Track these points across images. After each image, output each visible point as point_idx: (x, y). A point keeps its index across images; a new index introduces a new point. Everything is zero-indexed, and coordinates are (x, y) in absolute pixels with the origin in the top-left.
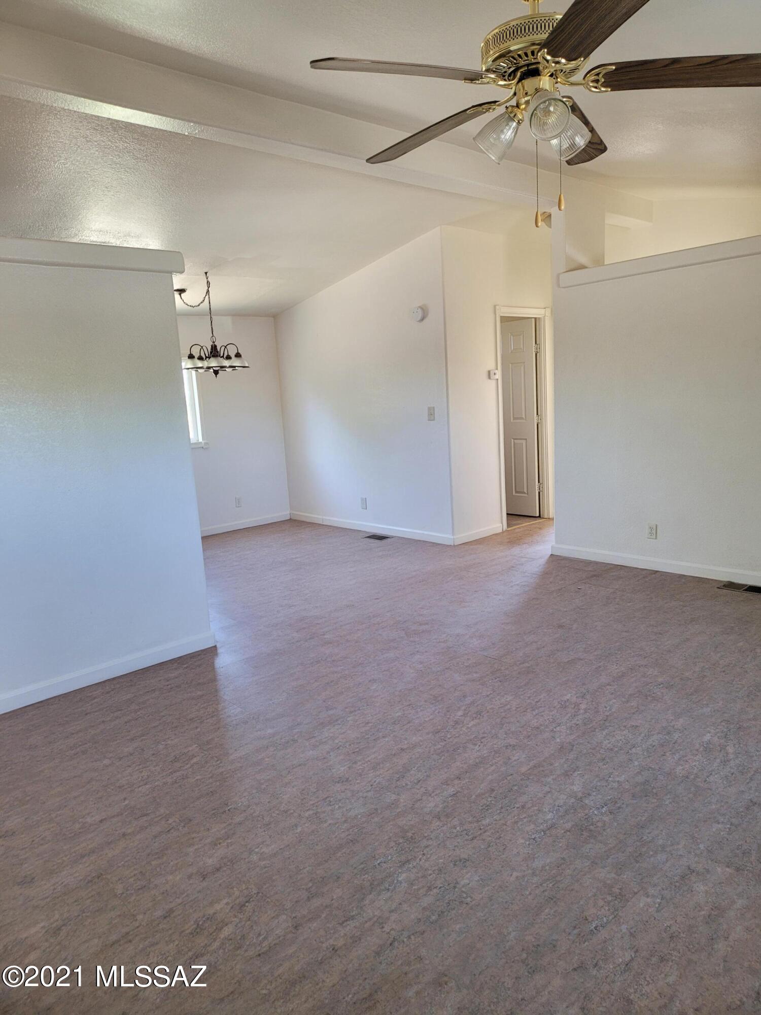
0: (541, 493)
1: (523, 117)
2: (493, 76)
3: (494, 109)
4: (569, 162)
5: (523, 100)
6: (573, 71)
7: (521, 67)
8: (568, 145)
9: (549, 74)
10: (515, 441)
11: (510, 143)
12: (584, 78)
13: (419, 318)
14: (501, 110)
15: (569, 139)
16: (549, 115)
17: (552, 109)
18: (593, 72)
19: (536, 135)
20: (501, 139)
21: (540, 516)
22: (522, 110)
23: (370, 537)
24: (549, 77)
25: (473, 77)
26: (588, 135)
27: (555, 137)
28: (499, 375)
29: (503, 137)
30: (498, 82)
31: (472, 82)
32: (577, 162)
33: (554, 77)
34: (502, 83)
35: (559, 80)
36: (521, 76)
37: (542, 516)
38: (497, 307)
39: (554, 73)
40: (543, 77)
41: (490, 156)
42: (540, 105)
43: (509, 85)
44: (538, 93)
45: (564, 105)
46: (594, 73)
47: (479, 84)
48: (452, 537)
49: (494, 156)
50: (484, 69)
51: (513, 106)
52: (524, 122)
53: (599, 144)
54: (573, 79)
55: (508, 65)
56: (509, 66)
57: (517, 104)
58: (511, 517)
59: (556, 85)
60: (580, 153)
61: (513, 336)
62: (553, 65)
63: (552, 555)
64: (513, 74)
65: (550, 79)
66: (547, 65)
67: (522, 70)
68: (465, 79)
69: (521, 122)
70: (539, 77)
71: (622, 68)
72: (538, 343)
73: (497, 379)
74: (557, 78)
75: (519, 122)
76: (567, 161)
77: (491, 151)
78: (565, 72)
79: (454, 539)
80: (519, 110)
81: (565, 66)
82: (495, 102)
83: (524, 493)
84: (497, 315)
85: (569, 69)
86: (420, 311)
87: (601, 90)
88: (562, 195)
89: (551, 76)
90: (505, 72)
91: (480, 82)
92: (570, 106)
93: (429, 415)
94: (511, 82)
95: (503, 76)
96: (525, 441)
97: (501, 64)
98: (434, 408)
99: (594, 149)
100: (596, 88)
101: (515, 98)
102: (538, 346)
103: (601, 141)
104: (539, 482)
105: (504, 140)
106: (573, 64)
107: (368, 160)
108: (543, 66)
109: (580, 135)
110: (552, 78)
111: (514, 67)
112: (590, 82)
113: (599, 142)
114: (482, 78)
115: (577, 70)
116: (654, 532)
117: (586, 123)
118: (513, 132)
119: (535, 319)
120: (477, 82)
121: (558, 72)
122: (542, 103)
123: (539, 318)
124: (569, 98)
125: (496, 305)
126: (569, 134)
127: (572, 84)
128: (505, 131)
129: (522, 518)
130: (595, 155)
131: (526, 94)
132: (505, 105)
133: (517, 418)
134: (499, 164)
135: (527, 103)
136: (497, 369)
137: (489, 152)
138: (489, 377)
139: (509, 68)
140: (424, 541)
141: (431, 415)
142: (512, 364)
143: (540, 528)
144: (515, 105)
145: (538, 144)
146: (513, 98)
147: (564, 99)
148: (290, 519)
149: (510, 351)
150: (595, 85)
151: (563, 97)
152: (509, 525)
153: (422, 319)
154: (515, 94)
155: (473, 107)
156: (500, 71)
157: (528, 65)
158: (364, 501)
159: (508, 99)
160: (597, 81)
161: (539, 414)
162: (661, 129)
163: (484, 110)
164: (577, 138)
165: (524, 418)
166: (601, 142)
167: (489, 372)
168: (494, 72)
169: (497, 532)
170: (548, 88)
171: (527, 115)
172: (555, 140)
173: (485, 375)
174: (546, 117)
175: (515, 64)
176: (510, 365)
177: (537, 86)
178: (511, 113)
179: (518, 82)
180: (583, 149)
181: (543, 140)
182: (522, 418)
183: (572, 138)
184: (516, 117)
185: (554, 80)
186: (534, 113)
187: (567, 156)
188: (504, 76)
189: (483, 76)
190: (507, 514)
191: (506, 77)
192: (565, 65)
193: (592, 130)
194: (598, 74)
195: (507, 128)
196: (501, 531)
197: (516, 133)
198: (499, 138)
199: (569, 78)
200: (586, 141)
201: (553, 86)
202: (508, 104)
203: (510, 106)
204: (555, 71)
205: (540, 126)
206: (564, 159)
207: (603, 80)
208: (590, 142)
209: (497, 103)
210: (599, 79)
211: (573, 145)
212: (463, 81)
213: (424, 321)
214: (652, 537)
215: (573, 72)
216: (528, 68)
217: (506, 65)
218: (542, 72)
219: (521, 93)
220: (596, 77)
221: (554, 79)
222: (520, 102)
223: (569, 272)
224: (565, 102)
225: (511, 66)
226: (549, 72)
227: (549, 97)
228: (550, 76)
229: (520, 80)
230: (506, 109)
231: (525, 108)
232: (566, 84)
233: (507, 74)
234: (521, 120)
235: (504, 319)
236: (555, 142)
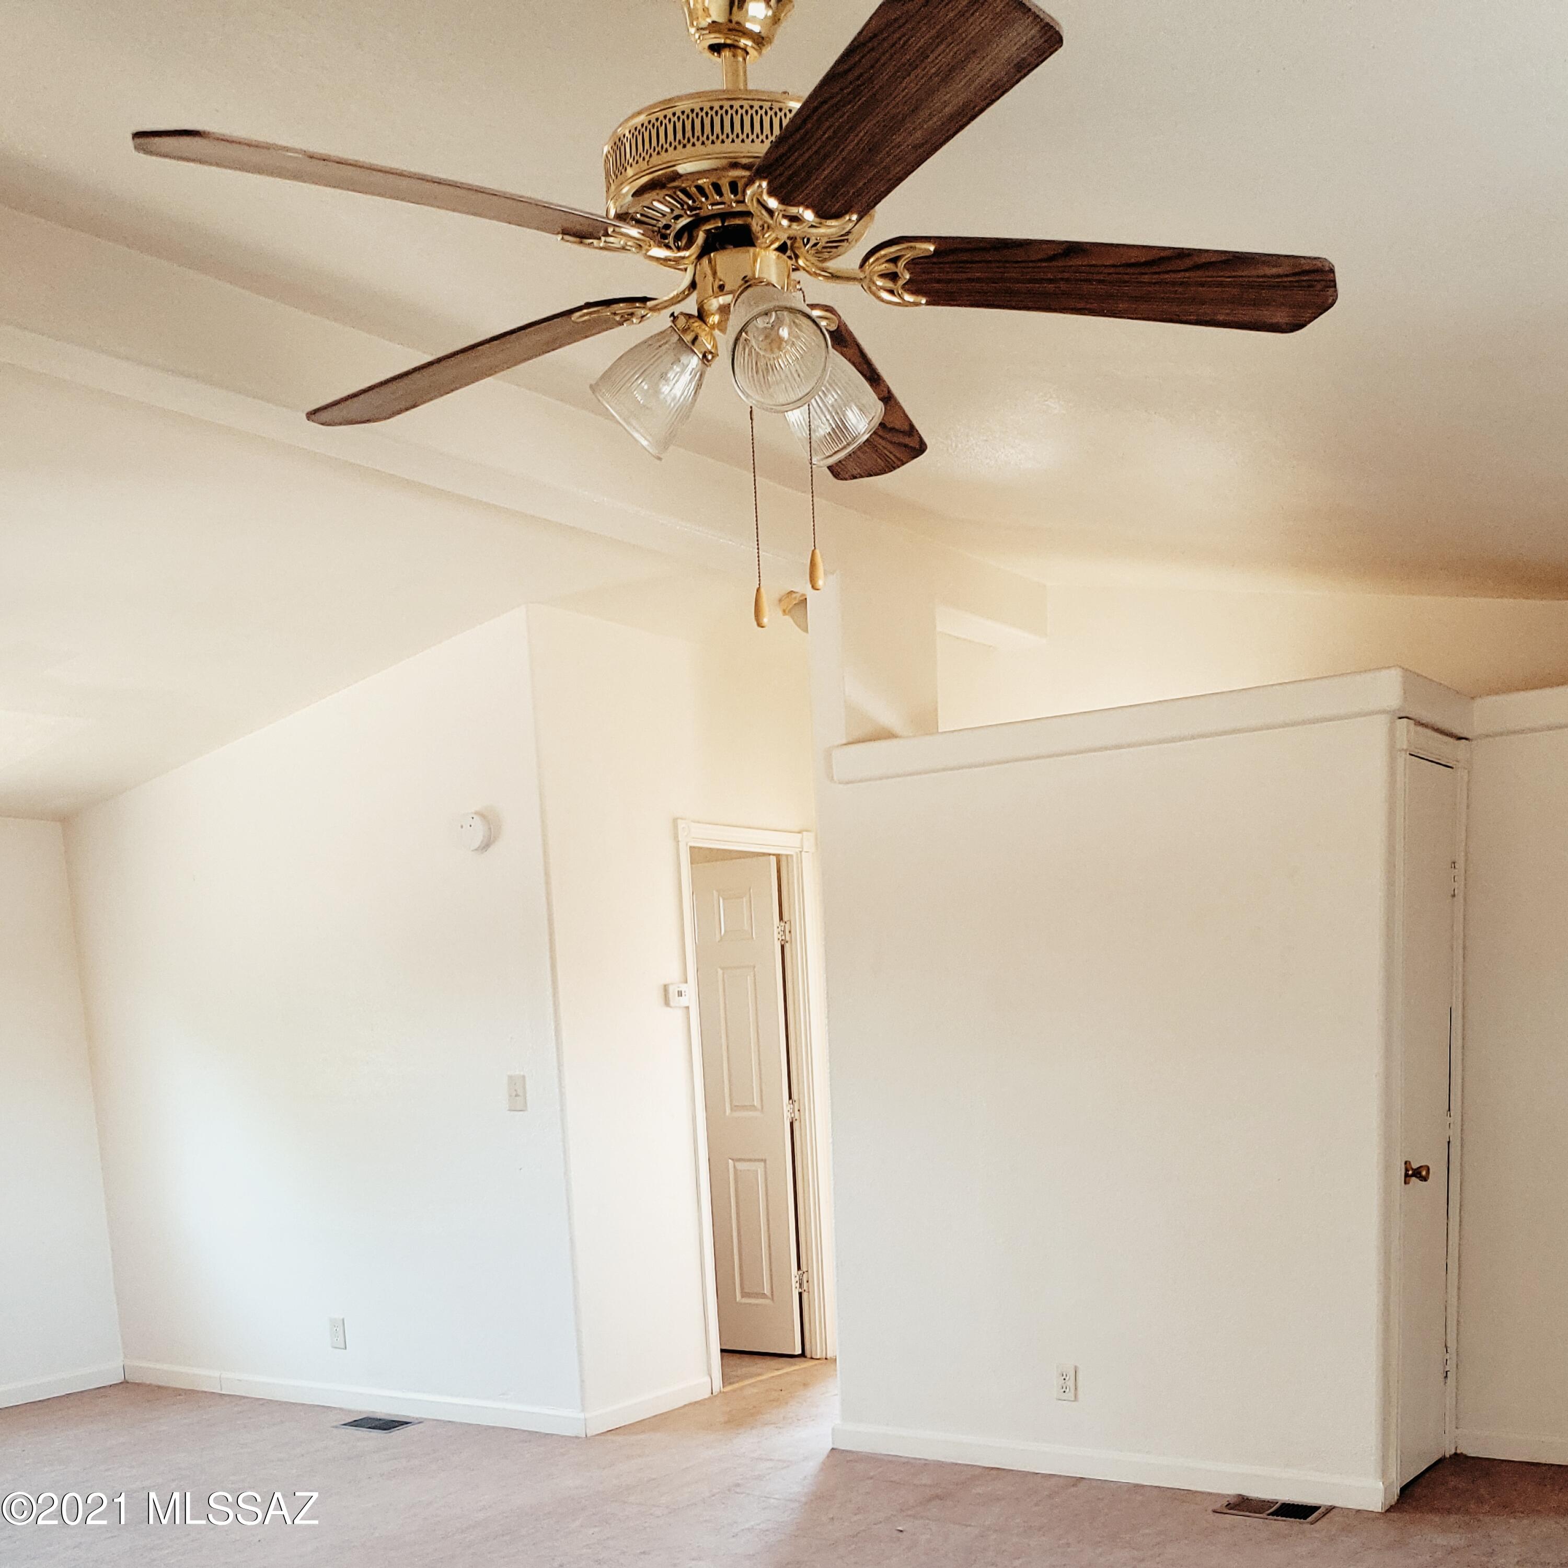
0: (805, 1296)
1: (715, 346)
2: (635, 232)
3: (643, 317)
4: (837, 471)
5: (714, 303)
6: (836, 244)
7: (708, 219)
8: (829, 430)
9: (776, 245)
10: (737, 1164)
11: (685, 411)
12: (862, 266)
13: (477, 842)
14: (660, 321)
15: (830, 413)
16: (779, 349)
17: (784, 333)
18: (883, 252)
19: (748, 396)
20: (662, 397)
21: (803, 1355)
22: (713, 327)
23: (356, 1424)
24: (777, 253)
25: (585, 229)
26: (878, 408)
27: (797, 403)
28: (690, 998)
29: (665, 389)
30: (648, 250)
31: (581, 242)
32: (855, 473)
33: (789, 253)
34: (662, 253)
35: (801, 262)
36: (706, 241)
37: (808, 1353)
38: (682, 825)
39: (789, 243)
40: (763, 252)
41: (636, 435)
42: (755, 318)
43: (677, 260)
44: (750, 290)
45: (815, 327)
46: (885, 256)
47: (601, 248)
48: (581, 1416)
49: (646, 439)
50: (612, 213)
51: (689, 316)
52: (717, 358)
53: (904, 433)
54: (839, 264)
55: (672, 210)
56: (676, 213)
57: (699, 311)
58: (734, 1360)
59: (795, 276)
60: (860, 448)
61: (724, 899)
62: (785, 222)
63: (833, 1449)
64: (686, 235)
65: (778, 257)
66: (771, 222)
67: (708, 227)
68: (565, 232)
69: (710, 357)
70: (752, 250)
71: (953, 251)
72: (785, 918)
73: (688, 1008)
74: (797, 257)
75: (704, 356)
76: (830, 468)
77: (634, 423)
78: (815, 245)
79: (585, 1419)
80: (704, 326)
81: (814, 230)
82: (644, 300)
83: (764, 1296)
84: (682, 845)
85: (826, 239)
86: (478, 822)
87: (902, 299)
88: (817, 551)
89: (782, 249)
90: (667, 227)
91: (602, 245)
92: (830, 332)
93: (510, 1096)
94: (682, 254)
95: (661, 236)
96: (763, 1164)
97: (656, 204)
98: (524, 1077)
99: (891, 442)
100: (891, 292)
101: (694, 296)
102: (787, 926)
103: (912, 426)
104: (799, 1268)
105: (669, 399)
106: (833, 228)
107: (312, 415)
108: (760, 223)
109: (857, 406)
110: (785, 257)
111: (689, 216)
112: (875, 278)
113: (907, 428)
114: (606, 234)
115: (845, 244)
116: (1071, 1383)
117: (873, 377)
118: (691, 381)
119: (778, 857)
120: (595, 242)
121: (799, 243)
122: (759, 315)
123: (787, 856)
124: (827, 311)
125: (677, 819)
126: (830, 400)
127: (834, 277)
128: (671, 375)
129: (758, 1360)
130: (899, 459)
131: (721, 287)
132: (668, 312)
133: (744, 1108)
134: (660, 459)
135: (724, 310)
136: (686, 982)
137: (629, 423)
138: (667, 1003)
139: (677, 218)
140: (506, 1429)
141: (516, 1096)
142: (722, 968)
143: (805, 1385)
144: (696, 313)
145: (754, 417)
146: (688, 295)
147: (816, 313)
148: (125, 1382)
149: (718, 938)
150: (889, 285)
151: (813, 306)
152: (725, 1379)
153: (486, 846)
154: (693, 285)
155: (588, 305)
156: (654, 222)
157: (723, 216)
158: (339, 1329)
159: (678, 295)
160: (893, 277)
161: (795, 1096)
162: (1056, 412)
163: (618, 318)
164: (849, 413)
165: (759, 1107)
166: (911, 430)
167: (666, 988)
168: (638, 222)
169: (699, 1399)
170: (774, 280)
171: (724, 341)
172: (797, 412)
173: (656, 996)
174: (772, 351)
175: (691, 209)
176: (720, 972)
177: (750, 275)
178: (685, 330)
179: (700, 257)
180: (867, 440)
181: (767, 410)
182: (753, 1108)
183: (838, 412)
184: (696, 343)
185: (790, 262)
186: (742, 340)
187: (827, 454)
188: (665, 237)
189: (610, 230)
190: (722, 1351)
191: (670, 240)
192: (812, 226)
193: (887, 398)
194: (894, 260)
195: (677, 368)
196: (707, 1394)
197: (699, 386)
198: (657, 392)
199: (825, 260)
200: (872, 424)
201: (789, 276)
202: (677, 309)
203: (682, 313)
204: (789, 238)
205: (757, 372)
206: (821, 463)
207: (908, 277)
208: (882, 425)
209: (649, 304)
210: (898, 270)
211: (840, 430)
212: (560, 237)
213: (490, 849)
214: (1064, 1396)
215: (836, 247)
216: (723, 222)
217: (668, 210)
218: (758, 238)
219: (707, 284)
220: (891, 267)
221: (790, 258)
222: (706, 307)
223: (850, 746)
224: (817, 320)
225: (682, 212)
226: (777, 239)
227: (777, 304)
228: (777, 249)
229: (705, 251)
230: (673, 322)
231: (720, 322)
232: (820, 275)
233: (672, 233)
234: (711, 353)
235: (701, 856)
236: (796, 416)
